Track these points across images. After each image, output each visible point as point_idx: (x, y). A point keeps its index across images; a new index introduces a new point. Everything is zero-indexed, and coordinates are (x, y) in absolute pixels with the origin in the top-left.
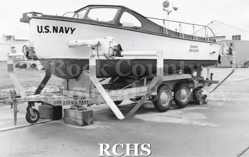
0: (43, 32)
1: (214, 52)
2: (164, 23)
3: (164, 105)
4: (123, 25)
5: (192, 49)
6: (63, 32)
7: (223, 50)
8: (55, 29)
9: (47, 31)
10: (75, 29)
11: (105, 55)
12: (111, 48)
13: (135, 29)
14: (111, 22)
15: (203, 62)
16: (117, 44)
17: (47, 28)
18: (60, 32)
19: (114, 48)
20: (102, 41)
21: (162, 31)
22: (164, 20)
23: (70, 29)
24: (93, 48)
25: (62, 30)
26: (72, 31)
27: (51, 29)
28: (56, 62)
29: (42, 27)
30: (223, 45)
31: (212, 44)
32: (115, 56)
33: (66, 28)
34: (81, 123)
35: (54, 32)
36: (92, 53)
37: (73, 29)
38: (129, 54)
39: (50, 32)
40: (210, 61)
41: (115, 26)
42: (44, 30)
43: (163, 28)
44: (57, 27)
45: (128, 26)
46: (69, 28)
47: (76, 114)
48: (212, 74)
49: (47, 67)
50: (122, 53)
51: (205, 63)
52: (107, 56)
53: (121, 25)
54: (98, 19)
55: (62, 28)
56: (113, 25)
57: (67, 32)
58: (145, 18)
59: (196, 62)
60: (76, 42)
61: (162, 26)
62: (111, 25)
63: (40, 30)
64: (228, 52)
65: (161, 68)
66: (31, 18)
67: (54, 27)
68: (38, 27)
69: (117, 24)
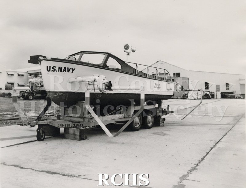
0: (51, 71)
1: (170, 89)
2: (137, 66)
3: (136, 127)
4: (109, 67)
5: (156, 86)
6: (66, 72)
7: (176, 87)
8: (60, 69)
9: (54, 70)
10: (75, 69)
11: (99, 89)
12: (104, 83)
13: (117, 70)
14: (100, 64)
15: (163, 96)
16: (108, 81)
17: (54, 68)
18: (63, 71)
19: (106, 84)
20: (97, 78)
21: (135, 72)
22: (137, 64)
23: (71, 70)
24: (89, 84)
25: (65, 70)
26: (73, 70)
27: (57, 69)
28: (59, 94)
29: (50, 67)
30: (176, 84)
31: (169, 83)
32: (107, 90)
33: (68, 68)
34: (79, 138)
35: (59, 71)
36: (88, 88)
37: (73, 69)
38: (117, 88)
39: (56, 71)
40: (168, 95)
41: (104, 67)
42: (52, 69)
43: (136, 70)
44: (62, 67)
45: (113, 68)
46: (70, 68)
47: (74, 131)
48: (168, 106)
49: (52, 98)
50: (112, 88)
51: (164, 97)
52: (101, 89)
53: (108, 67)
54: (88, 62)
55: (65, 68)
56: (103, 67)
57: (68, 71)
58: (124, 62)
59: (158, 96)
60: (76, 79)
61: (135, 68)
62: (101, 66)
63: (49, 70)
64: (180, 89)
65: (143, 99)
66: (42, 60)
67: (59, 68)
68: (47, 67)
69: (104, 66)
